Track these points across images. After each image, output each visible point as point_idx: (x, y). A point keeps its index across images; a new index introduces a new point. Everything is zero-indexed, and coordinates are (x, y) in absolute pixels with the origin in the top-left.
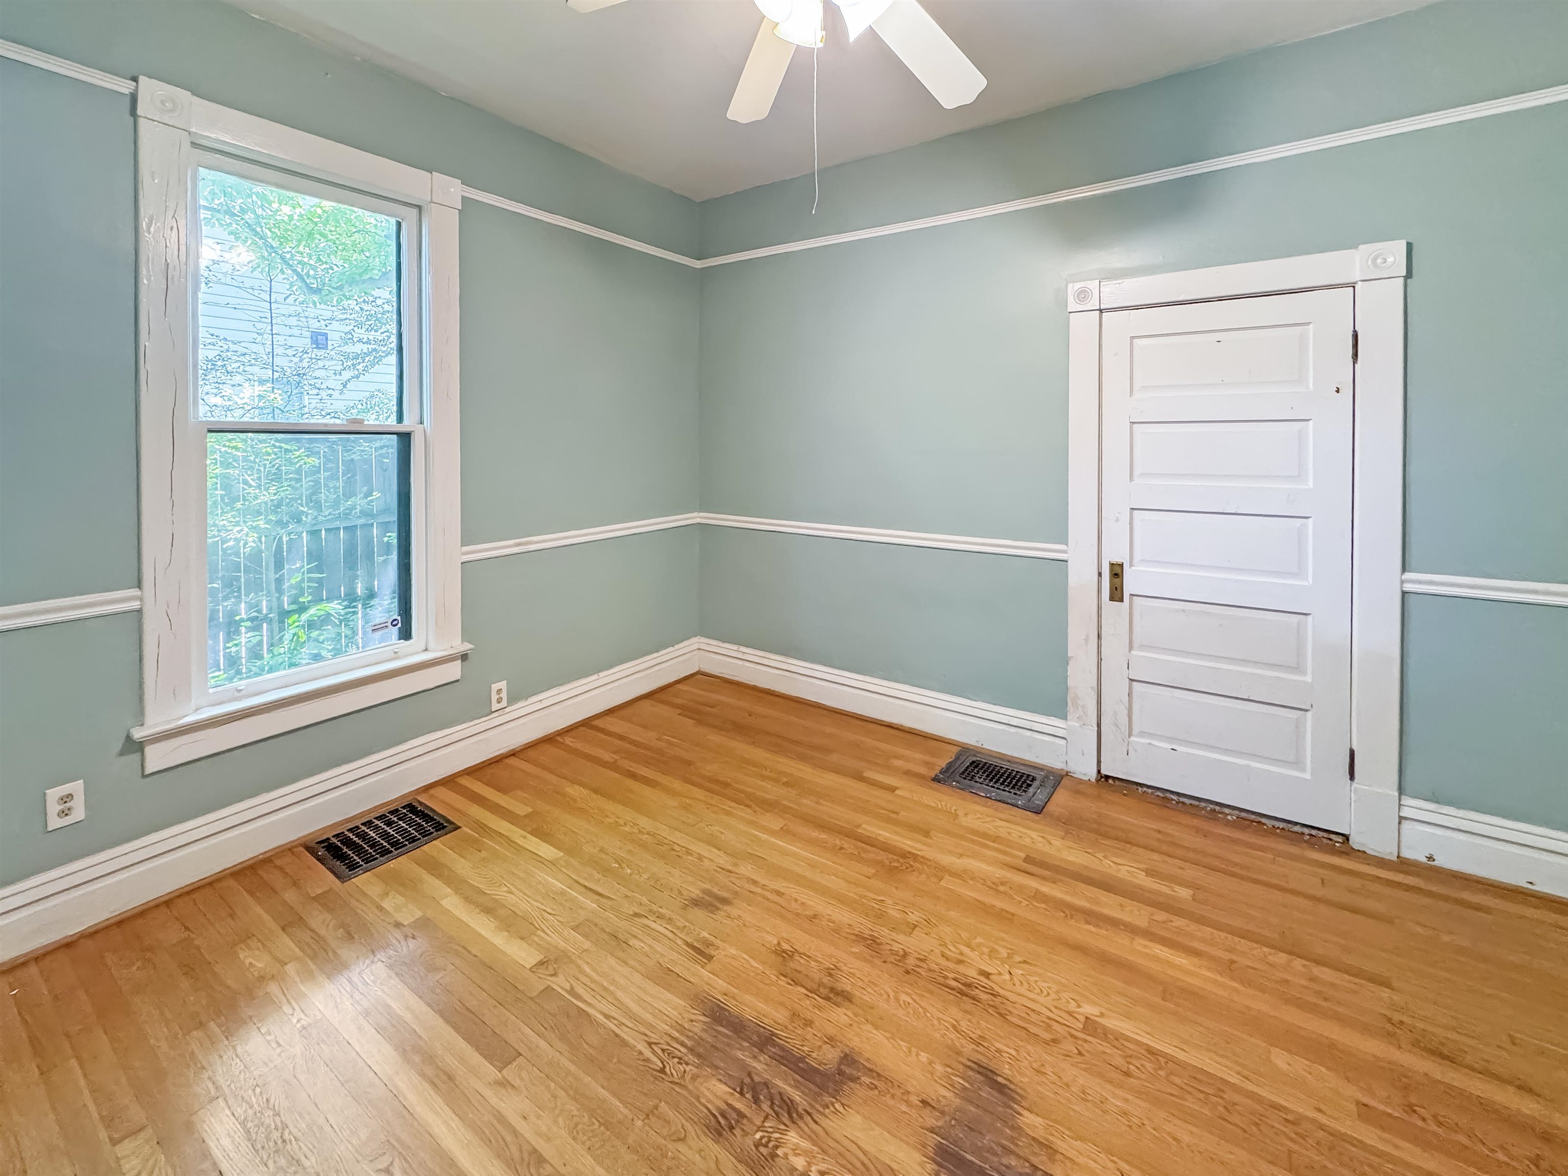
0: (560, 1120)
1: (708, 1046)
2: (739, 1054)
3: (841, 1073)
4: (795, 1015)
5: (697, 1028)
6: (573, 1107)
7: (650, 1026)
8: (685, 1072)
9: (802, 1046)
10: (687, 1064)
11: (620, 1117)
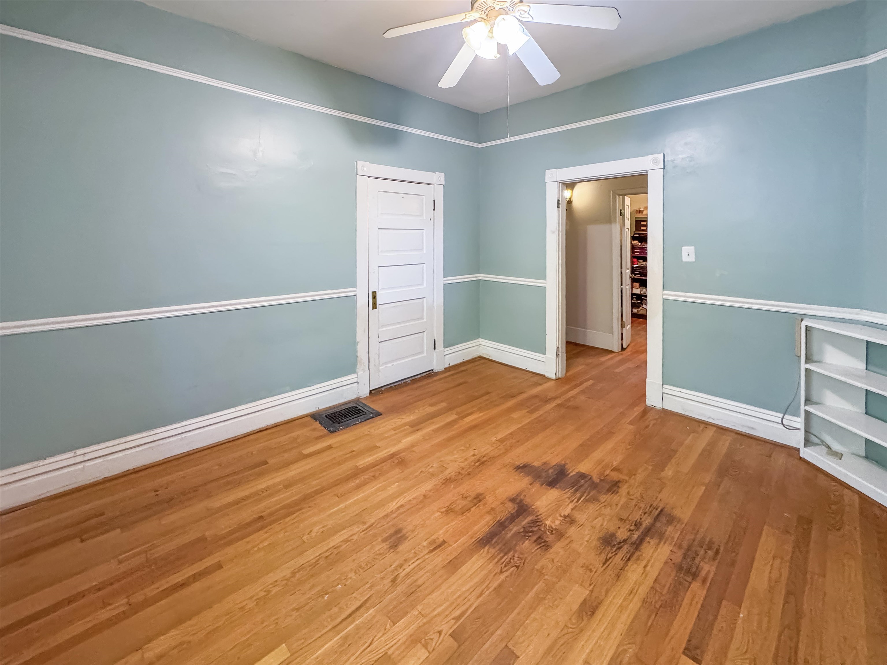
0: (549, 614)
1: (504, 547)
2: (509, 535)
3: (518, 503)
4: (489, 513)
5: (492, 551)
6: (541, 609)
7: (490, 572)
8: (518, 557)
9: (505, 513)
10: (514, 556)
11: (544, 585)
